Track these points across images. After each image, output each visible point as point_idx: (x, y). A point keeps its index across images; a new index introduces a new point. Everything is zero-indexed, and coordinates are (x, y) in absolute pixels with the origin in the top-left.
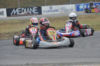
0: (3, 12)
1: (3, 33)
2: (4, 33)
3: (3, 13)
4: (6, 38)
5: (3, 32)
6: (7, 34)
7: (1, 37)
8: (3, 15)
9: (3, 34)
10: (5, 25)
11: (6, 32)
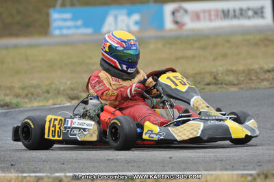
0: (262, 8)
1: (258, 70)
2: (261, 68)
3: (262, 12)
4: (265, 83)
5: (257, 66)
6: (269, 71)
7: (251, 79)
8: (263, 17)
9: (257, 73)
10: (266, 46)
11: (266, 67)
